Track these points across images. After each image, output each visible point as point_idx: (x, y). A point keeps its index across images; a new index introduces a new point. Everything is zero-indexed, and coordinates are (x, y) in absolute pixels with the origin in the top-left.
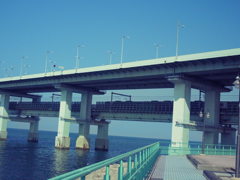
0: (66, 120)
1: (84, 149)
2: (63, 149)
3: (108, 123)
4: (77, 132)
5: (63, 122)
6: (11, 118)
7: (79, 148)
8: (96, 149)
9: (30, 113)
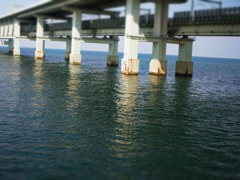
0: (132, 37)
1: (159, 75)
2: (130, 74)
3: (192, 40)
4: (151, 53)
5: (129, 39)
6: (83, 39)
7: (152, 74)
8: (177, 75)
9: (109, 32)
